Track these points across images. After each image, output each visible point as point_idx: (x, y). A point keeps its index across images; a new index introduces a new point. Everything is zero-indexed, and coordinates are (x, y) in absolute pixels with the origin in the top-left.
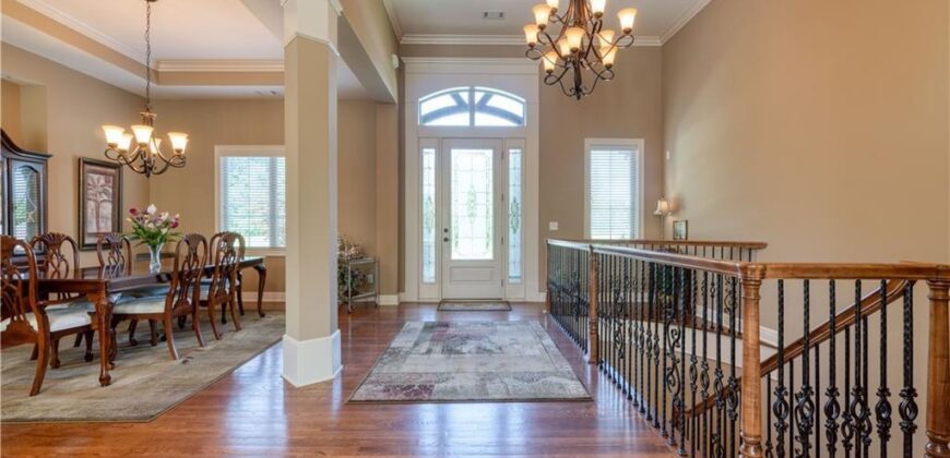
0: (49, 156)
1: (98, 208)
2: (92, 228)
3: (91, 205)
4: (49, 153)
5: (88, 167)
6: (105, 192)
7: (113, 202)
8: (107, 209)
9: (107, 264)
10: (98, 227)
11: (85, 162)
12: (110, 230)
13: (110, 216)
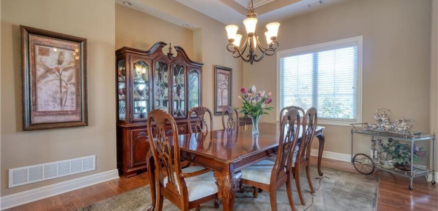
0: (202, 65)
1: (222, 92)
2: (219, 104)
3: (219, 91)
4: (203, 62)
5: (218, 71)
6: (225, 84)
7: (228, 89)
8: (226, 93)
9: (226, 127)
10: (222, 103)
11: (217, 68)
12: (227, 105)
13: (227, 97)
